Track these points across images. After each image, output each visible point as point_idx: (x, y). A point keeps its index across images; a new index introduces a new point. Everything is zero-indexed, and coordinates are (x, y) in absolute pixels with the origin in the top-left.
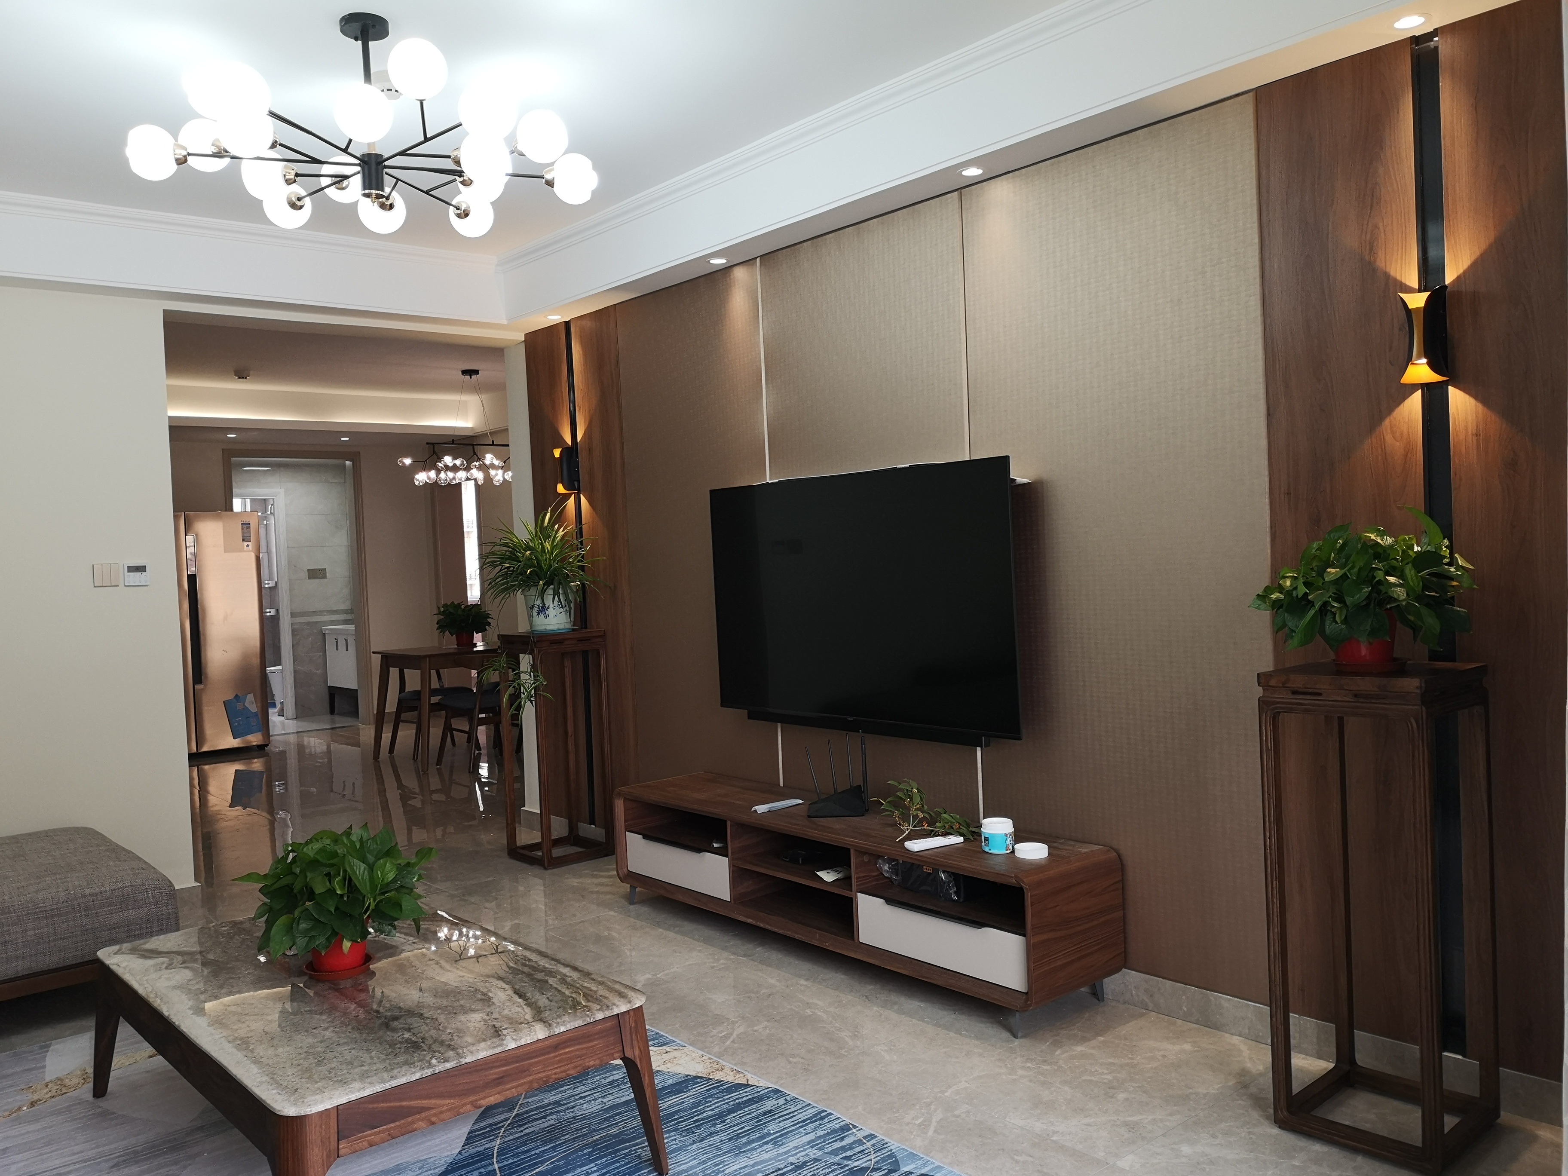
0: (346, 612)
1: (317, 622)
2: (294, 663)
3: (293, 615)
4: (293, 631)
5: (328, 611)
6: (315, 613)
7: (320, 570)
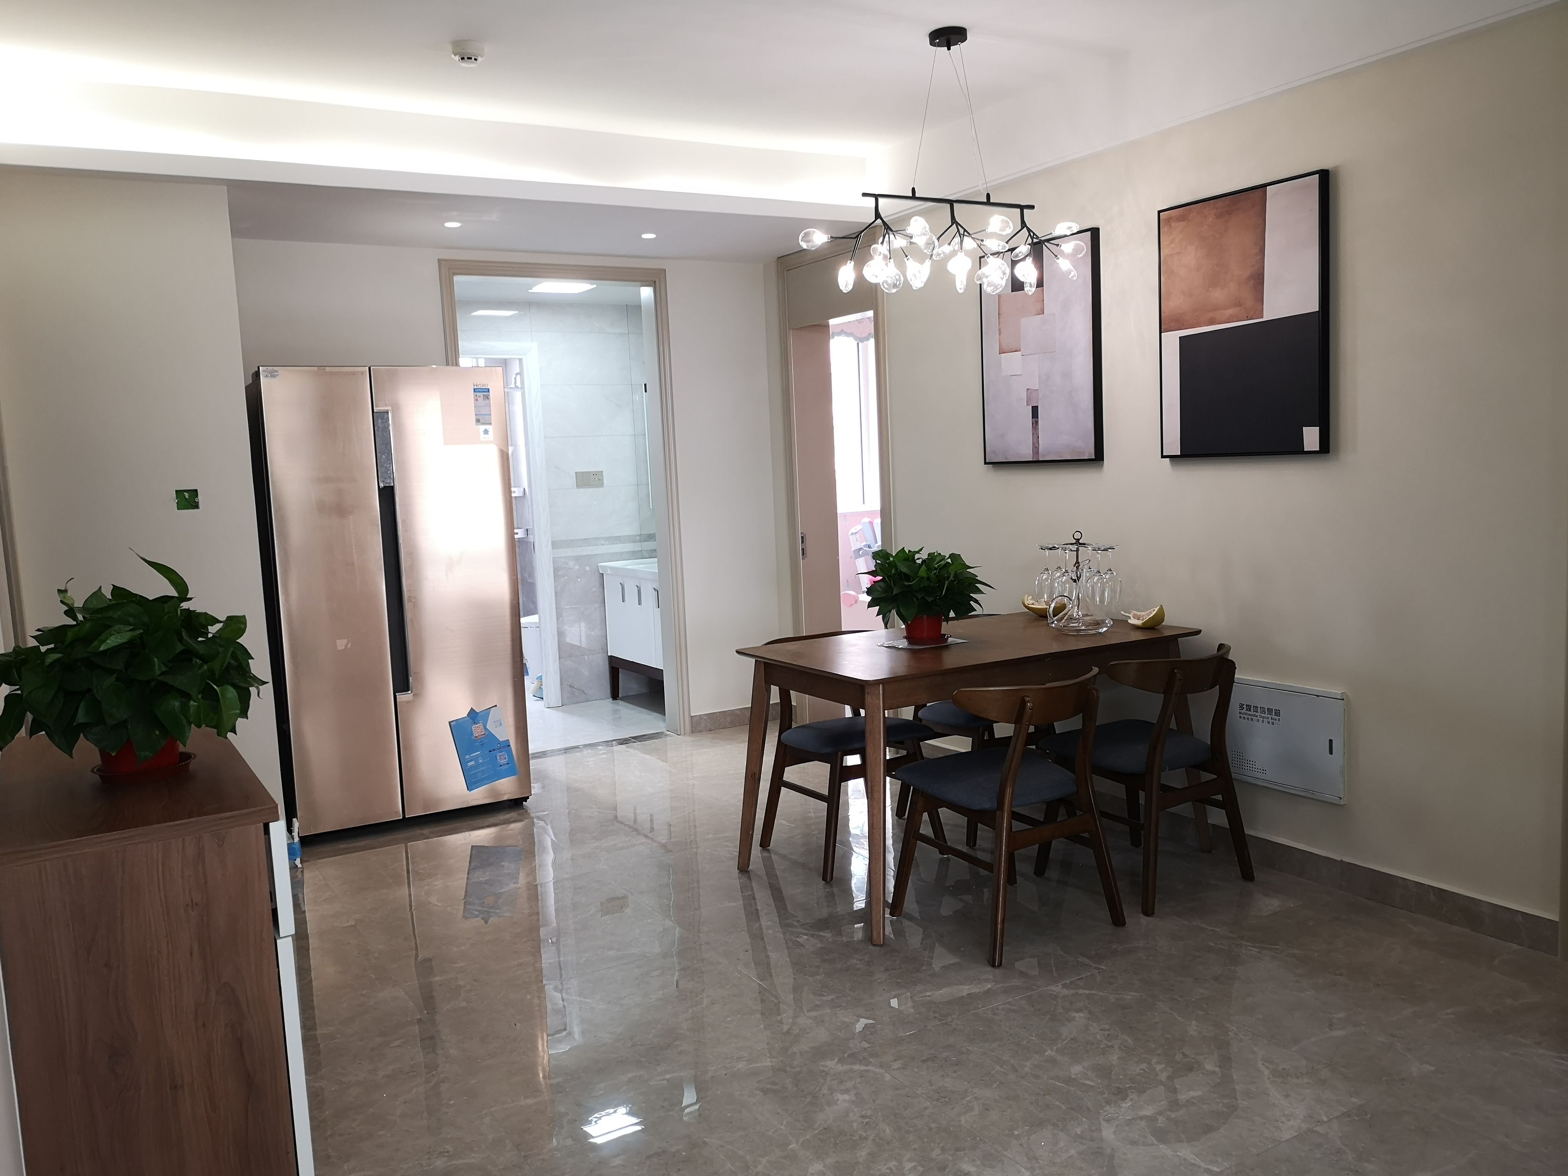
0: (632, 539)
1: (590, 557)
2: (558, 619)
3: (555, 545)
4: (556, 570)
5: (606, 539)
6: (586, 541)
7: (595, 474)
